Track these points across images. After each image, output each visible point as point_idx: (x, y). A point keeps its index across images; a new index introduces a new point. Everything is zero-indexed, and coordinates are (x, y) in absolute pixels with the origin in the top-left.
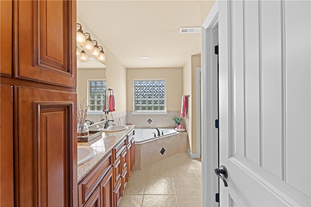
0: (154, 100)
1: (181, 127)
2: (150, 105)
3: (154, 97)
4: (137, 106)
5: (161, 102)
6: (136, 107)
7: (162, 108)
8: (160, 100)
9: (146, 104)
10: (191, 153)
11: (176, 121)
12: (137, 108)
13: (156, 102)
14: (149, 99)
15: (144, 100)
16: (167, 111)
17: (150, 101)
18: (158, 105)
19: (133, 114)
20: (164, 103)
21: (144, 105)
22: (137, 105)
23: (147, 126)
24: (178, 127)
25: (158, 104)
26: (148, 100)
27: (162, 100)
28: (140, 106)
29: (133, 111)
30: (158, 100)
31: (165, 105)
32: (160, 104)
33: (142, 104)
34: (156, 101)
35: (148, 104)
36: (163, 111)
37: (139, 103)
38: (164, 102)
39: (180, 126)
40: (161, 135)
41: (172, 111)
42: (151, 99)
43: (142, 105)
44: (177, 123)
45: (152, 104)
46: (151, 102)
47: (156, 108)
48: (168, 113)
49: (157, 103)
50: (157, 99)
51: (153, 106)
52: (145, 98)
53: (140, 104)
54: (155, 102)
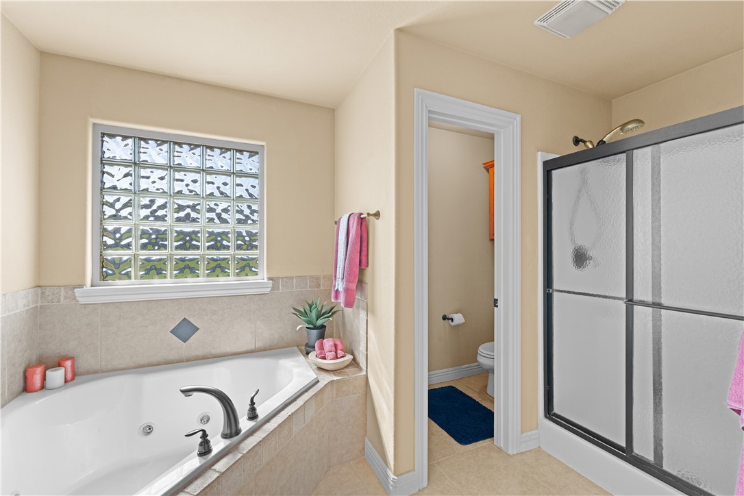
0: (211, 234)
1: (336, 346)
2: (190, 254)
3: (211, 220)
4: (113, 261)
5: (244, 241)
6: (103, 262)
7: (246, 267)
8: (239, 234)
9: (165, 247)
10: (392, 476)
11: (309, 322)
12: (109, 270)
13: (221, 242)
14: (182, 224)
15: (157, 232)
16: (270, 279)
17: (189, 234)
18: (231, 252)
19: (82, 301)
20: (256, 247)
21: (156, 254)
22: (111, 254)
23: (173, 355)
24: (322, 347)
25: (227, 248)
26: (179, 233)
27: (249, 234)
28: (129, 261)
29: (81, 286)
30: (228, 233)
31: (261, 254)
32: (239, 247)
33: (144, 247)
34: (219, 234)
35: (177, 248)
36: (251, 279)
37: (128, 246)
38: (255, 241)
39: (328, 343)
40: (245, 424)
41: (291, 278)
42: (196, 224)
43: (144, 254)
44: (315, 328)
45: (197, 248)
46: (192, 239)
47: (218, 268)
48: (273, 289)
49: (225, 243)
50: (223, 225)
51: (203, 257)
52: (163, 218)
53: (133, 247)
54: (216, 241)
